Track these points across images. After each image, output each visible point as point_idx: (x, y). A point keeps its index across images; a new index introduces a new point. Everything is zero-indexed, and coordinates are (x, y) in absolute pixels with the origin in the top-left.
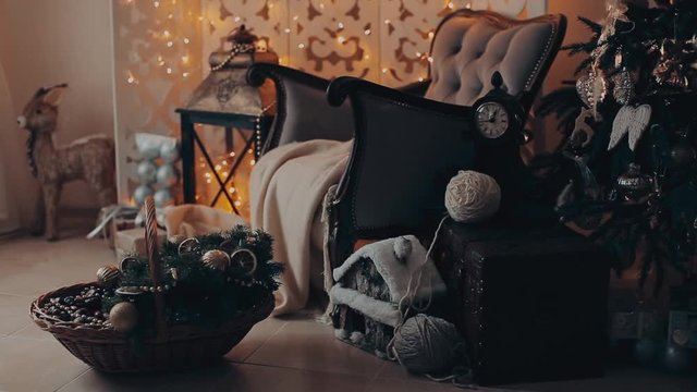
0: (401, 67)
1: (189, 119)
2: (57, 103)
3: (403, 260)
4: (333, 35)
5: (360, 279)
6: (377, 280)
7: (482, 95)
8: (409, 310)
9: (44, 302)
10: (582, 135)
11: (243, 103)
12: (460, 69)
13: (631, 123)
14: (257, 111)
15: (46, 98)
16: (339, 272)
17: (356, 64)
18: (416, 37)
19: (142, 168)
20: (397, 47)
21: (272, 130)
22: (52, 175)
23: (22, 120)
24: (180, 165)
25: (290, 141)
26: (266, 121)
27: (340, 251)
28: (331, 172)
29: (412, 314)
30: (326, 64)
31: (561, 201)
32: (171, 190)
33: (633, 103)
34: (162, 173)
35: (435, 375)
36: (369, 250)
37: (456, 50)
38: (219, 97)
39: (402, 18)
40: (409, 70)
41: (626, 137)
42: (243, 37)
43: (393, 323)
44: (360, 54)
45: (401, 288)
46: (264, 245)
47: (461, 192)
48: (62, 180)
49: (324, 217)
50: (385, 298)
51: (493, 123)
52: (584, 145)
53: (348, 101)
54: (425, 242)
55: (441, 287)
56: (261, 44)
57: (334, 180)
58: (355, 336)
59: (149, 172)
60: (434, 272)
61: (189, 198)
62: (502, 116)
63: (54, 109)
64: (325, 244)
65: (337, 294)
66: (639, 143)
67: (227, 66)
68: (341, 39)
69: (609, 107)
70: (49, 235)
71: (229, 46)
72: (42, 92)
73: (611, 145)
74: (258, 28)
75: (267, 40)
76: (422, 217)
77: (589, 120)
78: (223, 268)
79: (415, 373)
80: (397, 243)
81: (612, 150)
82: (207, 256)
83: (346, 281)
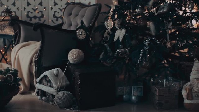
0: (55, 20)
3: (57, 76)
4: (35, 10)
5: (44, 82)
6: (49, 82)
7: (78, 27)
8: (59, 90)
10: (107, 38)
11: (8, 31)
12: (72, 20)
13: (120, 34)
14: (12, 33)
16: (38, 80)
17: (42, 19)
18: (59, 11)
20: (54, 13)
21: (17, 39)
25: (23, 42)
26: (16, 36)
27: (38, 74)
28: (35, 50)
29: (60, 91)
30: (33, 19)
31: (101, 57)
33: (120, 28)
35: (67, 108)
36: (46, 73)
37: (70, 14)
38: (1, 29)
39: (55, 5)
40: (57, 20)
41: (119, 38)
42: (8, 12)
43: (54, 94)
44: (42, 16)
45: (56, 84)
46: (15, 73)
47: (73, 55)
49: (33, 64)
50: (52, 87)
51: (81, 34)
52: (107, 40)
53: (39, 30)
54: (63, 70)
55: (68, 83)
56: (13, 14)
57: (36, 53)
58: (44, 98)
60: (65, 79)
62: (84, 33)
64: (34, 71)
65: (38, 86)
66: (123, 39)
67: (3, 20)
68: (37, 12)
69: (114, 30)
71: (3, 14)
73: (115, 40)
74: (13, 9)
75: (15, 12)
76: (62, 63)
77: (108, 33)
78: (3, 80)
79: (61, 108)
80: (55, 71)
81: (115, 42)
83: (40, 82)
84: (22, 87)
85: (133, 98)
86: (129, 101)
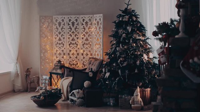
0: (83, 66)
1: (51, 74)
2: (31, 71)
3: (78, 92)
4: (73, 61)
5: (73, 95)
6: (75, 95)
7: (90, 71)
8: (78, 98)
9: (32, 97)
10: (102, 76)
11: (59, 71)
12: (90, 66)
13: (108, 74)
14: (61, 73)
15: (29, 70)
16: (70, 94)
17: (77, 65)
18: (86, 61)
19: (44, 81)
20: (83, 63)
22: (30, 82)
23: (25, 73)
24: (50, 81)
25: (65, 77)
26: (62, 74)
27: (71, 91)
28: (69, 82)
29: (79, 99)
30: (72, 65)
32: (48, 84)
33: (108, 72)
34: (47, 82)
35: (81, 106)
36: (74, 91)
37: (90, 64)
38: (56, 70)
39: (84, 58)
40: (85, 66)
41: (106, 77)
42: (59, 61)
43: (76, 100)
44: (77, 64)
45: (77, 96)
46: (60, 90)
47: (86, 84)
48: (31, 83)
49: (69, 87)
51: (91, 75)
54: (81, 90)
55: (83, 96)
56: (62, 62)
58: (72, 103)
59: (45, 81)
60: (82, 94)
61: (51, 85)
62: (92, 74)
63: (30, 72)
64: (69, 91)
65: (70, 97)
66: (108, 77)
67: (57, 66)
68: (74, 61)
69: (105, 73)
70: (29, 91)
71: (57, 63)
72: (28, 69)
74: (62, 60)
75: (63, 61)
76: (81, 87)
77: (103, 74)
79: (79, 106)
80: (77, 90)
82: (53, 91)
83: (71, 95)
84: (63, 98)
85: (111, 104)
86: (110, 106)
